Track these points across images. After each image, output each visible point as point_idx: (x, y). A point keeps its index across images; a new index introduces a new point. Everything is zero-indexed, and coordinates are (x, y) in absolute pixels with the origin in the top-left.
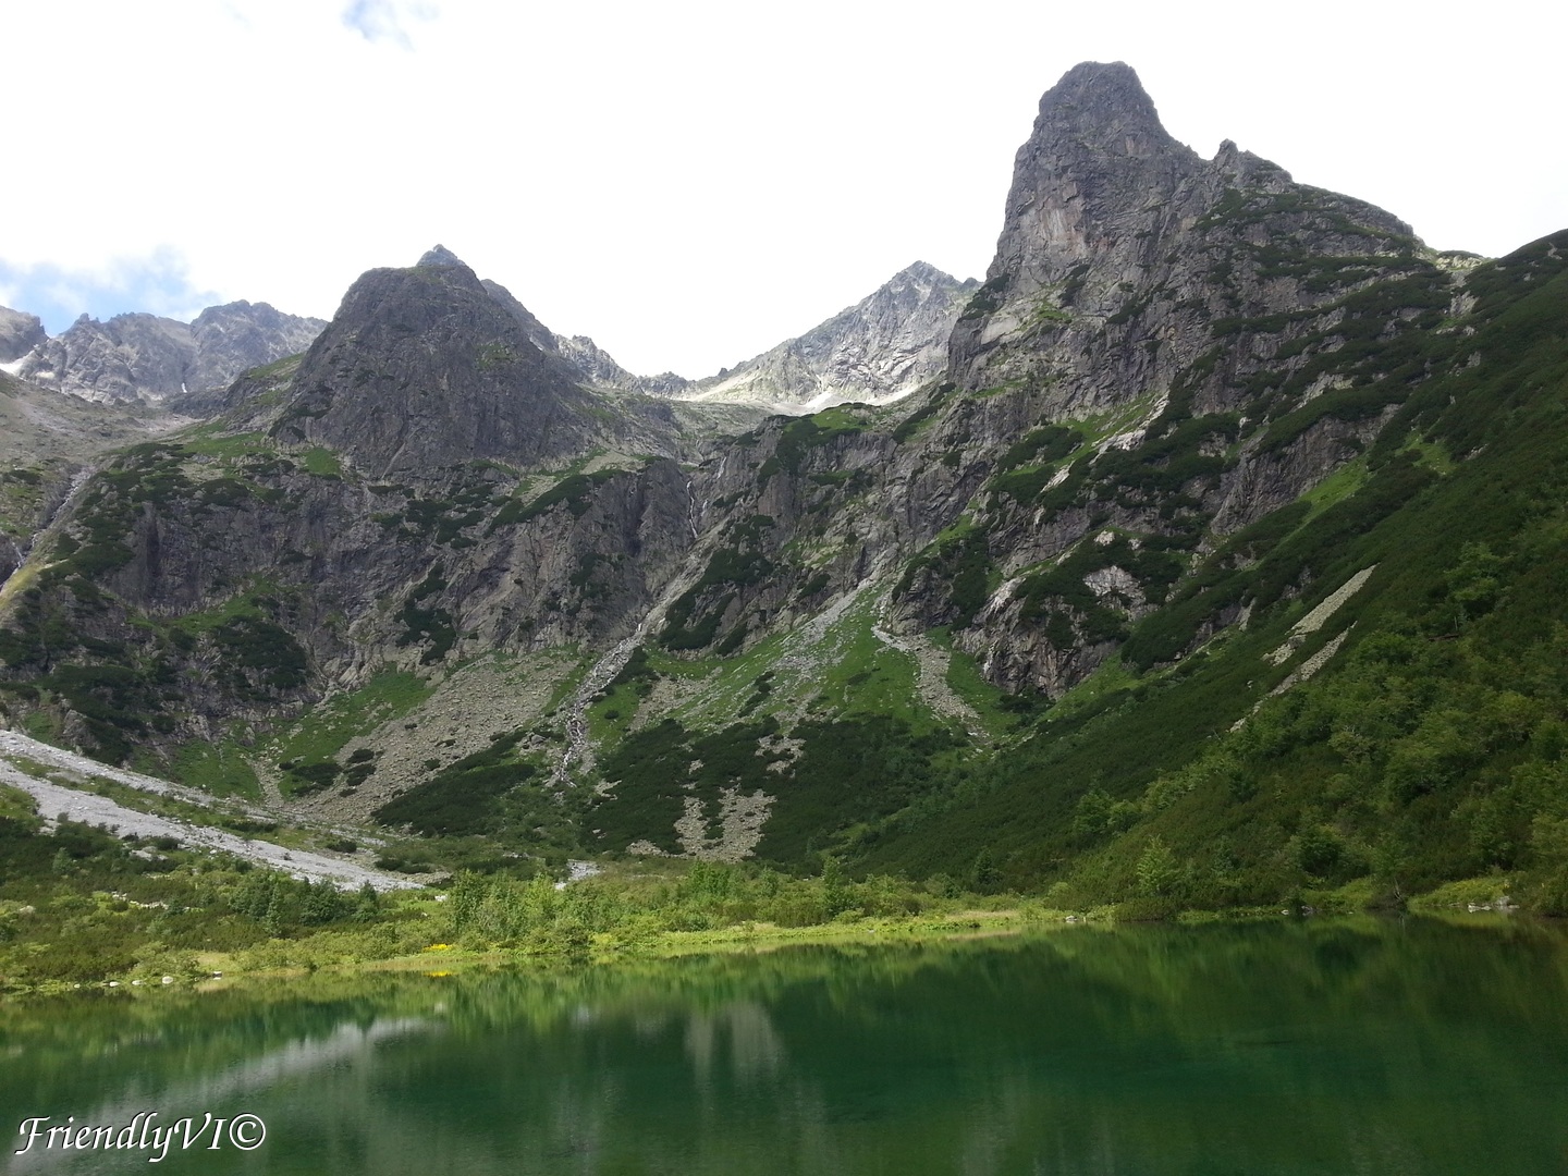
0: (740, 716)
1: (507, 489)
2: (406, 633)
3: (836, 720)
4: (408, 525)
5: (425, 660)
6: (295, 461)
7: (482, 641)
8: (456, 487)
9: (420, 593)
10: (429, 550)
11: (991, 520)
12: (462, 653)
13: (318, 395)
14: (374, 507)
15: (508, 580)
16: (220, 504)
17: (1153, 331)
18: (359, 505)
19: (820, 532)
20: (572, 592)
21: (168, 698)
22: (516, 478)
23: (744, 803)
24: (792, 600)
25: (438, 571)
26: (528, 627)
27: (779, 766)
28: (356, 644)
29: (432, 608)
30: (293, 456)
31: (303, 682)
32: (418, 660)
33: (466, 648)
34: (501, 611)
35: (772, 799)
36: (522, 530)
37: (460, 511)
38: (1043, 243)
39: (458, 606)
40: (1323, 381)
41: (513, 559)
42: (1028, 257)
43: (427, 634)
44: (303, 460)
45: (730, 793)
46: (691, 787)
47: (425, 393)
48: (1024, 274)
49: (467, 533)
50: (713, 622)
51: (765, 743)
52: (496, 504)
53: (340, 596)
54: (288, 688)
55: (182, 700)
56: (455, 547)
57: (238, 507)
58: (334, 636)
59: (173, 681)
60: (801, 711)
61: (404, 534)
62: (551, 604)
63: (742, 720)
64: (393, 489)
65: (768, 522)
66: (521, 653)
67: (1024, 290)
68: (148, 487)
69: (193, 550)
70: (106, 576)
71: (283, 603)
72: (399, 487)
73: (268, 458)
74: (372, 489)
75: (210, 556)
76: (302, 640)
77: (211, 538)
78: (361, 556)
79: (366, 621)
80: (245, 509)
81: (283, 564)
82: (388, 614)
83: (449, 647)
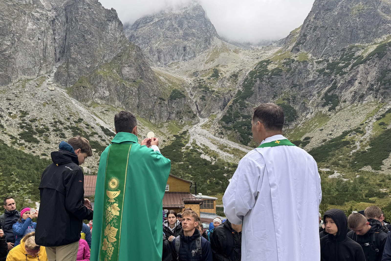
1: (359, 53)
2: (325, 103)
4: (327, 71)
5: (329, 110)
6: (296, 59)
7: (347, 103)
8: (343, 55)
9: (329, 91)
10: (333, 77)
12: (341, 107)
13: (303, 37)
14: (317, 67)
15: (356, 83)
16: (274, 75)
18: (312, 68)
20: (378, 84)
22: (363, 49)
25: (335, 83)
26: (362, 97)
28: (311, 107)
29: (332, 94)
30: (295, 57)
31: (296, 119)
32: (328, 110)
33: (342, 105)
34: (354, 93)
36: (361, 67)
37: (343, 63)
39: (341, 93)
41: (358, 76)
43: (331, 102)
44: (298, 58)
47: (333, 29)
49: (345, 70)
52: (355, 59)
53: (307, 94)
54: (291, 121)
56: (340, 75)
57: (279, 75)
58: (304, 106)
61: (325, 74)
62: (370, 89)
64: (323, 61)
66: (359, 105)
68: (258, 74)
69: (268, 88)
70: (247, 99)
71: (291, 98)
72: (325, 60)
73: (289, 59)
74: (316, 62)
75: (273, 89)
76: (297, 108)
77: (273, 84)
78: (313, 82)
79: (314, 100)
80: (281, 76)
81: (291, 88)
82: (320, 98)
83: (337, 106)
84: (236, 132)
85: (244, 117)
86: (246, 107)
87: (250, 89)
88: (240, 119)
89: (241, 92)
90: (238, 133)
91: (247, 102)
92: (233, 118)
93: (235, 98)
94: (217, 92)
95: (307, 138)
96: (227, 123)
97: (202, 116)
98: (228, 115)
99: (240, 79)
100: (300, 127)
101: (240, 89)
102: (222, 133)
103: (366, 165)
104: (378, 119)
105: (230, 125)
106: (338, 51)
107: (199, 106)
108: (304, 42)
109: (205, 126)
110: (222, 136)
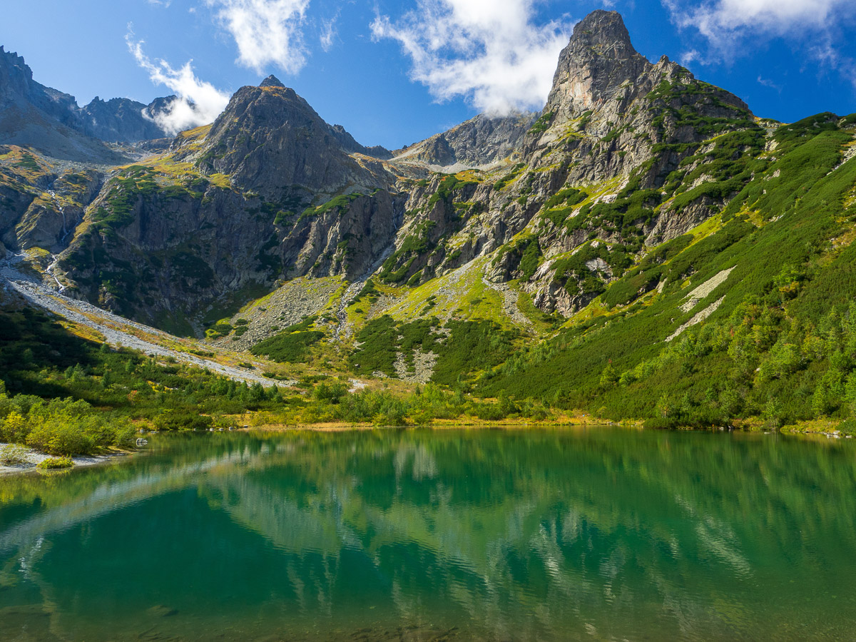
0: (421, 316)
1: (308, 200)
2: (260, 265)
3: (466, 321)
4: (262, 214)
5: (269, 279)
7: (296, 272)
8: (284, 197)
9: (267, 247)
10: (271, 226)
11: (541, 231)
12: (286, 277)
14: (246, 204)
15: (308, 243)
16: (173, 198)
17: (622, 147)
19: (457, 231)
21: (151, 289)
22: (312, 194)
23: (424, 357)
24: (443, 263)
27: (440, 341)
28: (237, 269)
29: (272, 254)
30: (207, 177)
31: (213, 285)
32: (266, 278)
34: (305, 258)
35: (437, 356)
36: (315, 220)
38: (571, 98)
40: (703, 177)
41: (311, 234)
42: (563, 104)
43: (270, 267)
45: (417, 351)
46: (399, 347)
47: (271, 150)
48: (561, 113)
50: (407, 270)
51: (433, 329)
53: (229, 246)
54: (206, 288)
55: (157, 290)
57: (182, 200)
58: (226, 265)
60: (449, 316)
61: (260, 218)
63: (421, 318)
65: (434, 225)
67: (560, 121)
68: (139, 188)
69: (161, 219)
70: (121, 229)
71: (203, 247)
73: (195, 177)
74: (245, 196)
75: (169, 222)
76: (212, 266)
77: (170, 214)
79: (241, 258)
80: (185, 201)
81: (203, 229)
82: (252, 256)
85: (117, 263)
88: (108, 267)
89: (106, 213)
92: (93, 261)
93: (95, 221)
95: (243, 322)
96: (81, 269)
98: (82, 253)
100: (221, 300)
105: (88, 274)
108: (223, 156)
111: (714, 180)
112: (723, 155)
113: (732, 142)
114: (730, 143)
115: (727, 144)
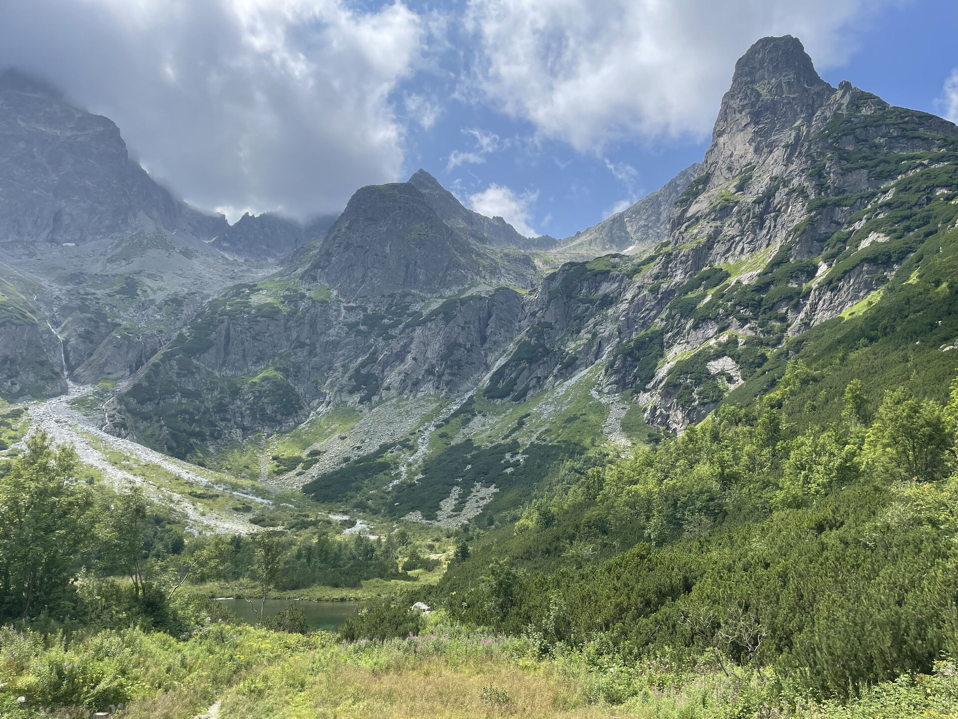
0: (504, 439)
1: (417, 307)
2: (354, 386)
3: (550, 444)
4: (362, 328)
5: (361, 402)
6: (307, 294)
7: (392, 391)
8: (390, 306)
9: (363, 365)
10: (371, 341)
11: (666, 326)
12: (381, 397)
13: (325, 257)
14: (345, 318)
15: (409, 358)
16: (262, 316)
18: (337, 317)
19: (578, 332)
20: (441, 365)
21: (222, 420)
23: (483, 491)
24: (555, 371)
25: (375, 353)
26: (416, 384)
27: (510, 470)
28: (328, 391)
29: (368, 372)
30: (308, 290)
31: (296, 412)
32: (358, 400)
33: (383, 395)
34: (404, 375)
35: (497, 490)
36: (419, 330)
37: (390, 319)
38: (730, 153)
39: (383, 371)
40: (873, 236)
41: (413, 346)
42: (720, 162)
43: (364, 387)
44: (312, 292)
45: (478, 485)
46: (460, 480)
47: (377, 255)
48: (717, 173)
49: (393, 332)
50: (514, 382)
51: (508, 456)
52: (409, 315)
53: (323, 366)
54: (287, 415)
55: (229, 420)
56: (384, 339)
57: (273, 319)
58: (316, 387)
59: (225, 411)
60: (533, 438)
61: (359, 332)
62: (430, 371)
63: (503, 442)
64: (356, 307)
65: (550, 326)
66: (411, 398)
67: (716, 184)
68: (228, 308)
69: (247, 341)
70: (198, 355)
71: (291, 369)
72: (360, 306)
73: (295, 291)
74: (345, 308)
75: (256, 344)
76: (300, 390)
77: (257, 335)
78: (335, 345)
79: (335, 379)
80: (277, 320)
81: (294, 348)
82: (346, 375)
83: (374, 394)
84: (161, 426)
86: (193, 373)
87: (209, 335)
88: (174, 398)
89: (185, 338)
90: (165, 428)
91: (195, 361)
92: (157, 392)
93: (169, 348)
94: (126, 329)
95: (315, 453)
96: (142, 402)
97: (76, 380)
98: (145, 384)
99: (187, 311)
101: (184, 330)
102: (124, 426)
103: (413, 509)
104: (438, 427)
105: (149, 407)
106: (383, 296)
107: (71, 354)
108: (327, 266)
109: (79, 403)
110: (123, 432)
111: (887, 238)
112: (903, 203)
113: (917, 185)
114: (915, 187)
115: (911, 187)
